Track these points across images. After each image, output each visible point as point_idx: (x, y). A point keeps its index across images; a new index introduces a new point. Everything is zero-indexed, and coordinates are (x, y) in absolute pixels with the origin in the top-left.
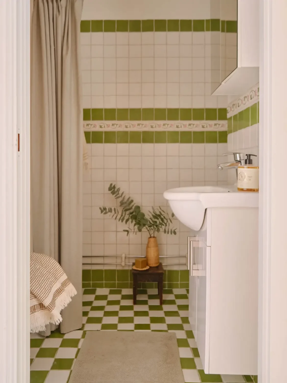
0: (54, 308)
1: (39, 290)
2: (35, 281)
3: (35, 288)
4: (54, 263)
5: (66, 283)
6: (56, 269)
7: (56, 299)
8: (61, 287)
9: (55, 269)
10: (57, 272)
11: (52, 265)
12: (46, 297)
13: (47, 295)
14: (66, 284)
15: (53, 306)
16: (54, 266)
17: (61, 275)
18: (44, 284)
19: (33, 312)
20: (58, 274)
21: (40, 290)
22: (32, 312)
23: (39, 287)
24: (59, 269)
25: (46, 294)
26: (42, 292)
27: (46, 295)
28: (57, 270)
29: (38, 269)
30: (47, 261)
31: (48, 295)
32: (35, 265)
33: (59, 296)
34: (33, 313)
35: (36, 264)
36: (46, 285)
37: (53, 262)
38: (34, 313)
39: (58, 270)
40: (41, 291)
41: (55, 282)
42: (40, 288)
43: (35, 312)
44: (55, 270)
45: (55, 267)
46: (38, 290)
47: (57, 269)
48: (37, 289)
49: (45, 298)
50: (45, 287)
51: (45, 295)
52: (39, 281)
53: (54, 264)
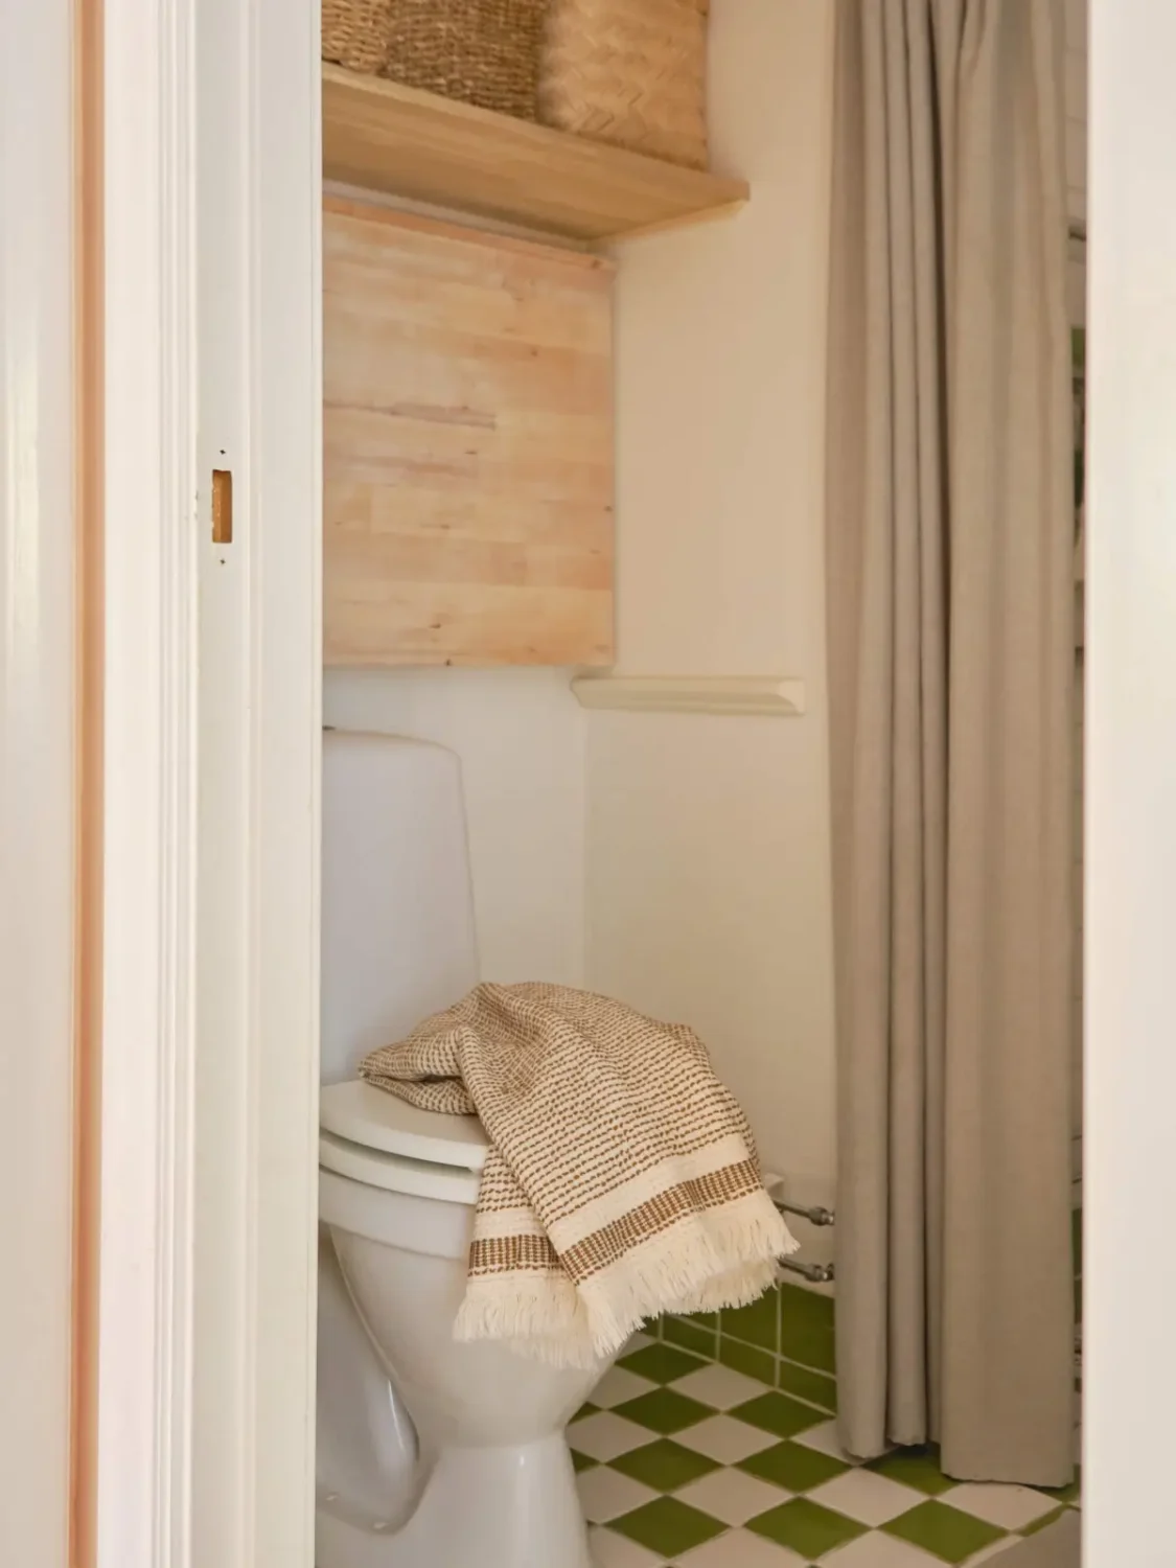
0: (591, 1273)
1: (543, 1172)
2: (541, 1132)
3: (528, 1162)
4: (682, 1077)
5: (730, 1183)
6: (685, 1104)
7: (637, 1238)
8: (674, 1193)
9: (679, 1102)
10: (686, 1120)
11: (671, 1084)
12: (564, 1214)
13: (571, 1206)
14: (731, 1187)
15: (590, 1263)
16: (681, 1087)
17: (710, 1138)
18: (579, 1156)
19: (512, 1265)
20: (688, 1128)
21: (548, 1173)
22: (507, 1262)
23: (545, 1162)
24: (699, 1109)
25: (567, 1198)
26: (552, 1187)
27: (566, 1203)
28: (688, 1111)
29: (586, 1085)
30: (658, 1062)
31: (578, 1207)
32: (585, 1065)
33: (660, 1229)
34: (507, 1268)
35: (591, 1061)
36: (584, 1163)
37: (683, 1071)
38: (513, 1268)
39: (697, 1115)
40: (548, 1179)
41: (651, 1160)
42: (549, 1168)
43: (518, 1265)
44: (678, 1107)
45: (686, 1094)
46: (538, 1170)
47: (694, 1108)
48: (532, 1169)
49: (559, 1213)
50: (578, 1166)
51: (560, 1202)
52: (561, 1134)
53: (682, 1081)
